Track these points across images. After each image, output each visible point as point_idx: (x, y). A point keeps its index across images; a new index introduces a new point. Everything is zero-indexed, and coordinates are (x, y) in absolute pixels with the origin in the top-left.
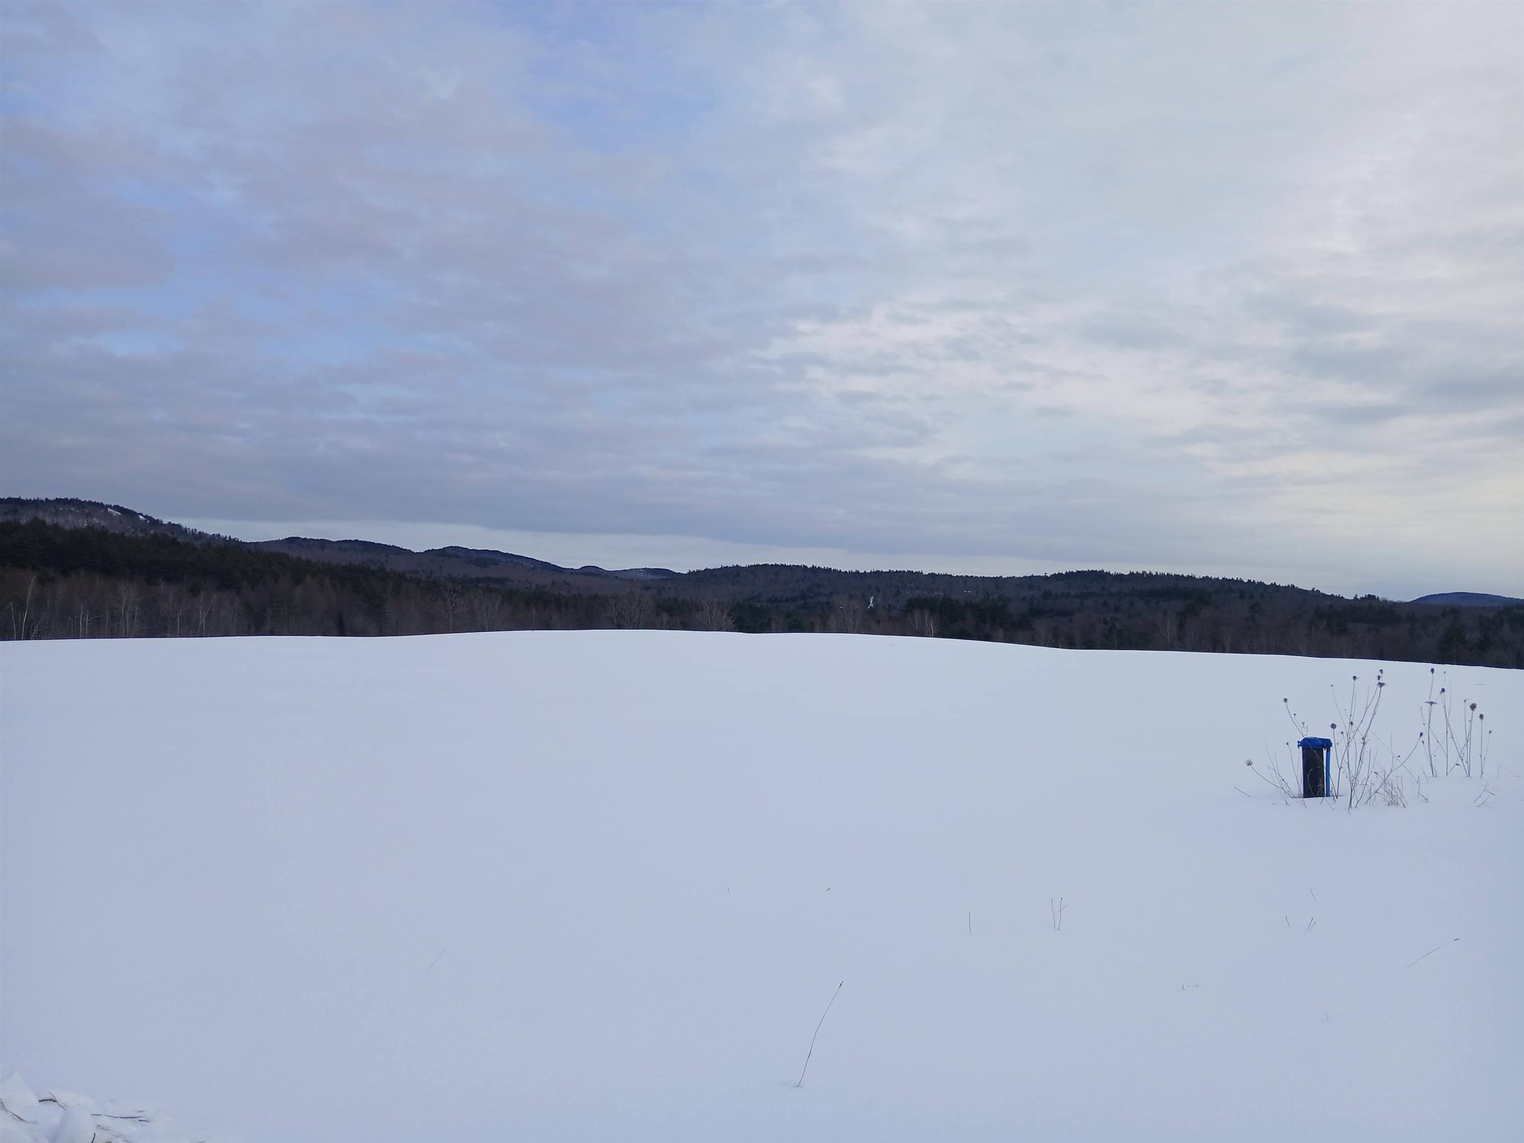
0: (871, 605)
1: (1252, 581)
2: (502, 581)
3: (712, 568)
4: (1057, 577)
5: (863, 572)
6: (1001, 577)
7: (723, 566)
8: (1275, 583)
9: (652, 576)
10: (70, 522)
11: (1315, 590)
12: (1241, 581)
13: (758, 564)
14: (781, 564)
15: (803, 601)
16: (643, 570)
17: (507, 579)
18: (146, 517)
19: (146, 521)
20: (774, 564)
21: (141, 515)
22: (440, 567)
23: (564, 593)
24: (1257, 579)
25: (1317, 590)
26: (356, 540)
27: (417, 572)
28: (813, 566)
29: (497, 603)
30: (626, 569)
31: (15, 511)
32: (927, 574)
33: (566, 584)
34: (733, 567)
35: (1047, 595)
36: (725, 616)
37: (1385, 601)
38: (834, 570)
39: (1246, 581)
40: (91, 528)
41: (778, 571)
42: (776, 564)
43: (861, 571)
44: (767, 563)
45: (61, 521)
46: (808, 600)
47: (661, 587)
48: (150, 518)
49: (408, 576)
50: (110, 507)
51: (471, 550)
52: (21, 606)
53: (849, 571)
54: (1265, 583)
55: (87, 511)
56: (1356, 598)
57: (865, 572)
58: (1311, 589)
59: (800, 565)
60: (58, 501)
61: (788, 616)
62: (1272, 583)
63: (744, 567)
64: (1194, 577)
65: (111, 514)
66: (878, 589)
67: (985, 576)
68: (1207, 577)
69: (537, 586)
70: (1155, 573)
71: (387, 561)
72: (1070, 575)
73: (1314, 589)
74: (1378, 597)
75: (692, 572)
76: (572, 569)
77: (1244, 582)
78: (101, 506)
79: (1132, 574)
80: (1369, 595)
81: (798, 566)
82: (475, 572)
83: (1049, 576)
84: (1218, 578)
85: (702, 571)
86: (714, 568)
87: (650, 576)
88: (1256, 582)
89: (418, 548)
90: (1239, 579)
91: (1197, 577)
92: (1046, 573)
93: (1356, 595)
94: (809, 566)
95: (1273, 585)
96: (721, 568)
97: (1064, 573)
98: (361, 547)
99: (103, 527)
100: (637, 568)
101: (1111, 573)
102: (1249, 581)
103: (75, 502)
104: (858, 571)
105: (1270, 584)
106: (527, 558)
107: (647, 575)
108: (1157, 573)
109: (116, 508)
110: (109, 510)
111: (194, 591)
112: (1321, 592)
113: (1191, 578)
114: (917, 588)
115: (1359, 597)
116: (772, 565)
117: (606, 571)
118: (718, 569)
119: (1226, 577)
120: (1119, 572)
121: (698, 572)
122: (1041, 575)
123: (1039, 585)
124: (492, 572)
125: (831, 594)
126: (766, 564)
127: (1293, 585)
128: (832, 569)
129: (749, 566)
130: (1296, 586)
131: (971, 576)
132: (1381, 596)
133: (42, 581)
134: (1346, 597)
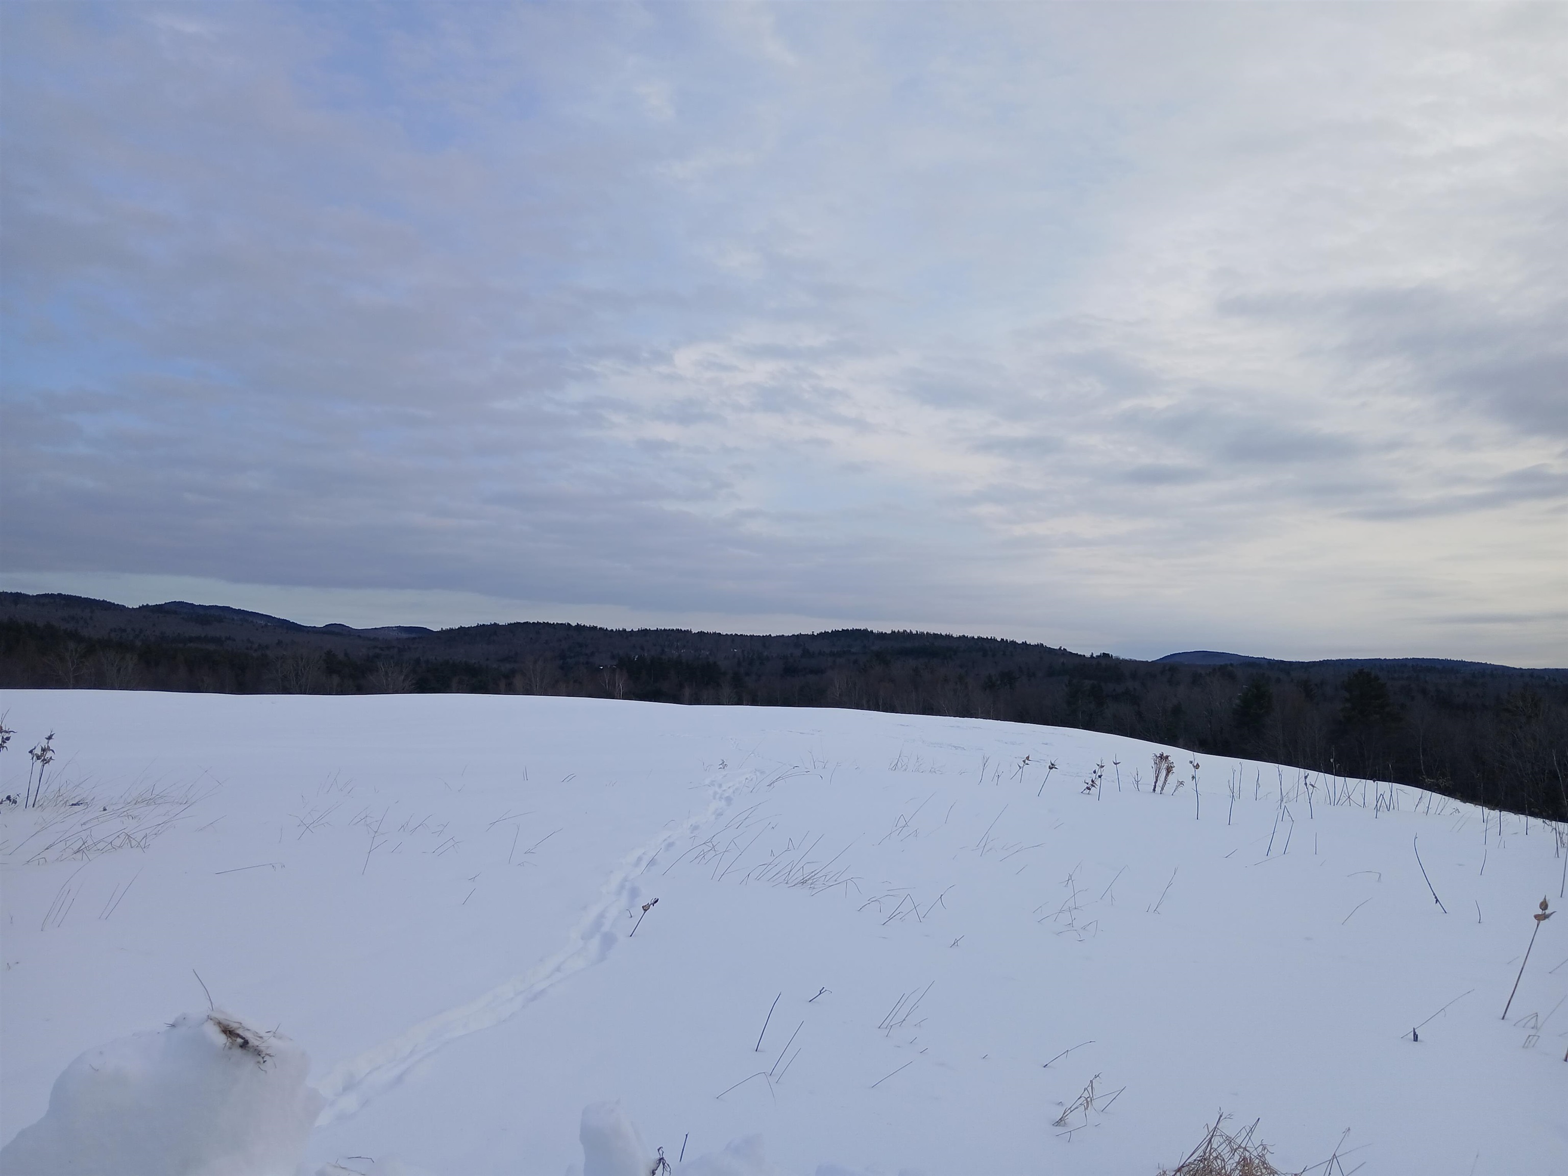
1: (1005, 640)
3: (467, 626)
4: (824, 635)
5: (630, 630)
6: (770, 635)
7: (480, 624)
8: (1026, 641)
9: (407, 635)
11: (1062, 649)
12: (995, 640)
13: (518, 621)
14: (544, 622)
15: (562, 661)
16: (396, 629)
20: (536, 622)
22: (154, 625)
24: (1010, 638)
25: (1064, 649)
26: (60, 595)
28: (577, 623)
30: (377, 627)
32: (696, 632)
34: (491, 624)
35: (806, 653)
37: (1117, 659)
38: (601, 628)
39: (999, 640)
41: (540, 629)
42: (538, 622)
43: (628, 630)
44: (529, 621)
46: (568, 660)
47: (406, 647)
51: (197, 606)
53: (616, 630)
54: (1017, 642)
56: (1092, 656)
57: (632, 630)
58: (1059, 648)
59: (564, 623)
62: (1023, 642)
63: (503, 625)
64: (952, 636)
66: (642, 648)
67: (755, 635)
68: (964, 636)
70: (916, 632)
71: (91, 618)
72: (835, 633)
73: (1061, 647)
74: (1111, 655)
75: (444, 631)
76: (315, 627)
77: (998, 641)
79: (893, 632)
80: (1104, 653)
81: (562, 624)
83: (816, 634)
84: (973, 637)
85: (455, 629)
86: (470, 626)
87: (404, 635)
88: (1009, 640)
90: (993, 638)
91: (954, 636)
92: (813, 632)
93: (1092, 653)
94: (574, 624)
95: (1025, 644)
96: (477, 626)
97: (830, 632)
98: (63, 602)
100: (390, 626)
101: (874, 632)
102: (1002, 640)
104: (625, 630)
105: (1021, 643)
106: (263, 614)
107: (401, 633)
108: (917, 632)
112: (1068, 650)
113: (949, 637)
114: (684, 647)
115: (1095, 655)
116: (533, 623)
117: (354, 629)
118: (474, 627)
119: (981, 636)
120: (880, 631)
121: (451, 630)
122: (809, 634)
123: (805, 644)
125: (593, 654)
126: (527, 622)
127: (1042, 644)
128: (598, 627)
129: (508, 624)
130: (1044, 645)
131: (741, 635)
132: (1114, 654)
134: (1085, 655)
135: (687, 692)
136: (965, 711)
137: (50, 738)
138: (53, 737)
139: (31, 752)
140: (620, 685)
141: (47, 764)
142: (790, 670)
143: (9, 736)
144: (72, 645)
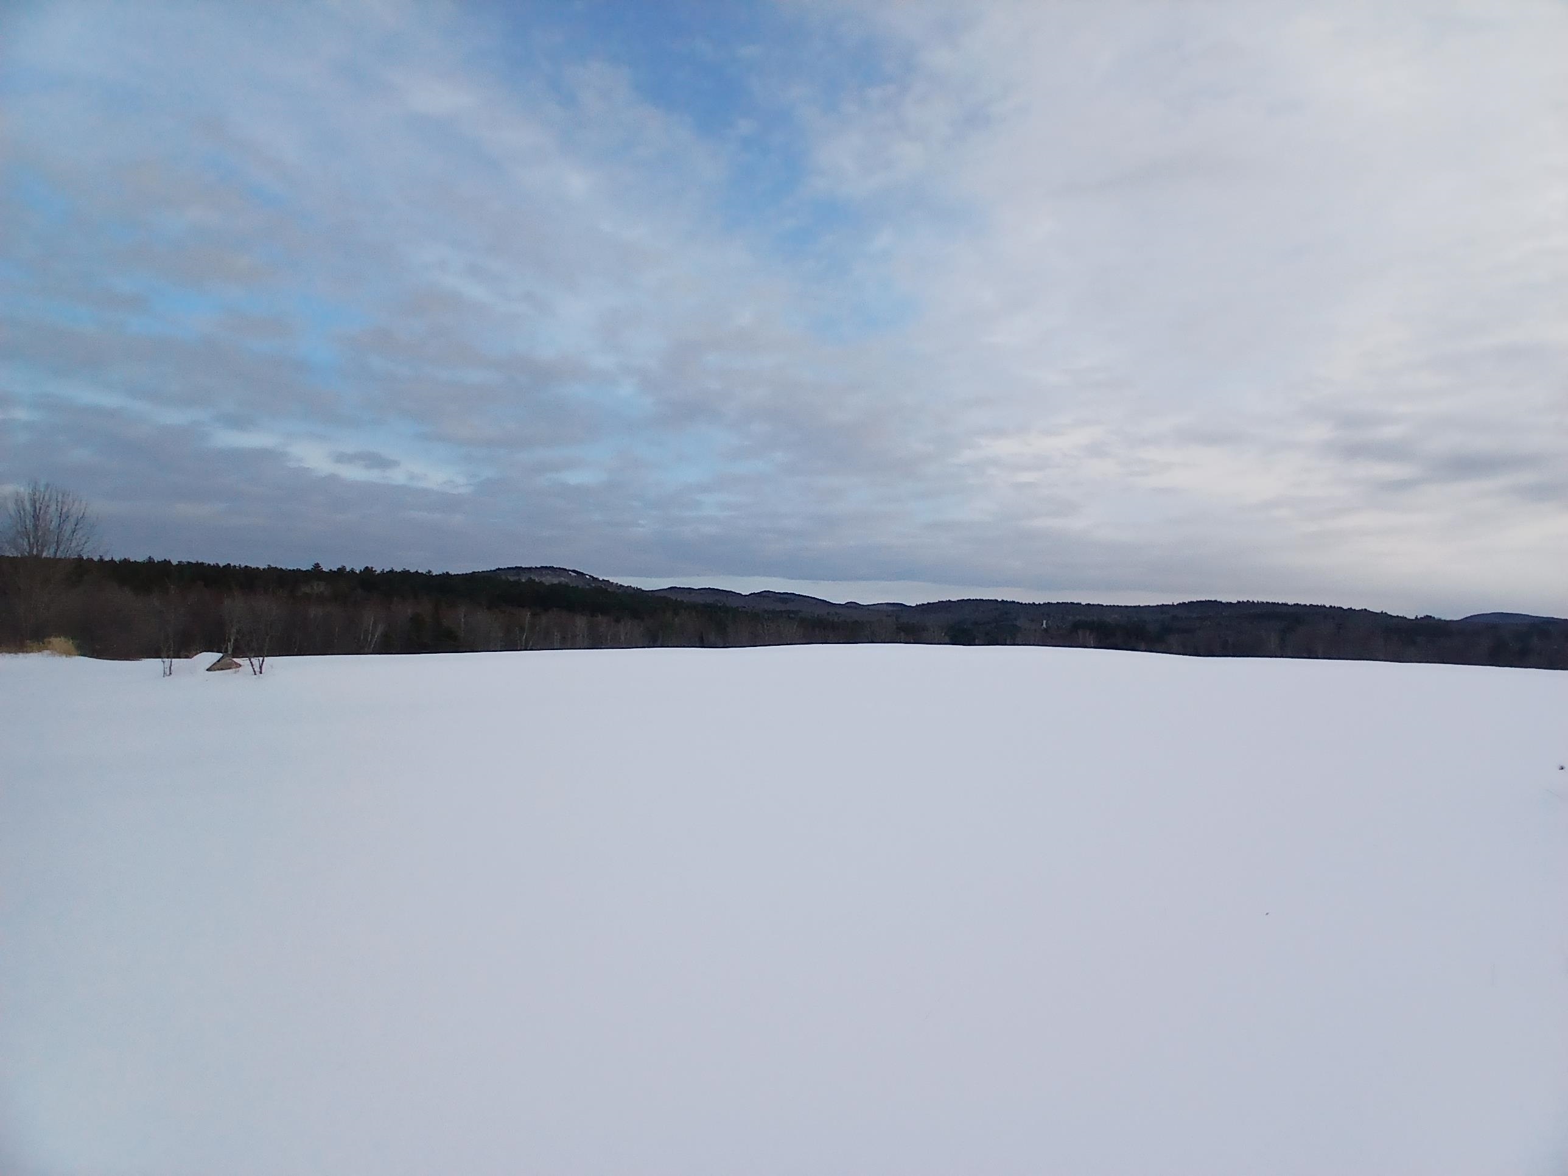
0: (1044, 626)
2: (796, 612)
5: (1038, 603)
7: (939, 600)
10: (549, 580)
13: (963, 599)
15: (996, 624)
16: (886, 604)
17: (800, 611)
18: (589, 576)
20: (975, 599)
21: (587, 575)
23: (836, 620)
27: (745, 607)
28: (1002, 600)
29: (795, 627)
30: (875, 603)
31: (519, 575)
33: (836, 613)
34: (946, 601)
36: (943, 634)
37: (1440, 620)
38: (1017, 602)
40: (560, 583)
41: (978, 603)
45: (543, 579)
46: (1000, 623)
47: (898, 615)
48: (592, 577)
49: (740, 610)
52: (522, 629)
53: (1028, 603)
55: (558, 573)
56: (1416, 618)
59: (993, 599)
60: (542, 567)
61: (987, 634)
63: (954, 601)
65: (571, 575)
66: (1048, 615)
69: (818, 615)
75: (919, 605)
76: (840, 604)
78: (565, 570)
82: (780, 607)
83: (1176, 604)
85: (925, 604)
86: (933, 602)
87: (891, 608)
89: (745, 592)
93: (1417, 616)
94: (1000, 600)
96: (938, 602)
99: (567, 583)
100: (881, 603)
104: (1035, 603)
109: (574, 571)
110: (570, 572)
111: (618, 621)
114: (1078, 614)
115: (1419, 617)
116: (973, 599)
117: (862, 605)
118: (936, 602)
121: (922, 605)
124: (790, 607)
125: (1016, 619)
126: (969, 599)
129: (957, 601)
131: (1118, 605)
133: (534, 615)
134: (1408, 617)
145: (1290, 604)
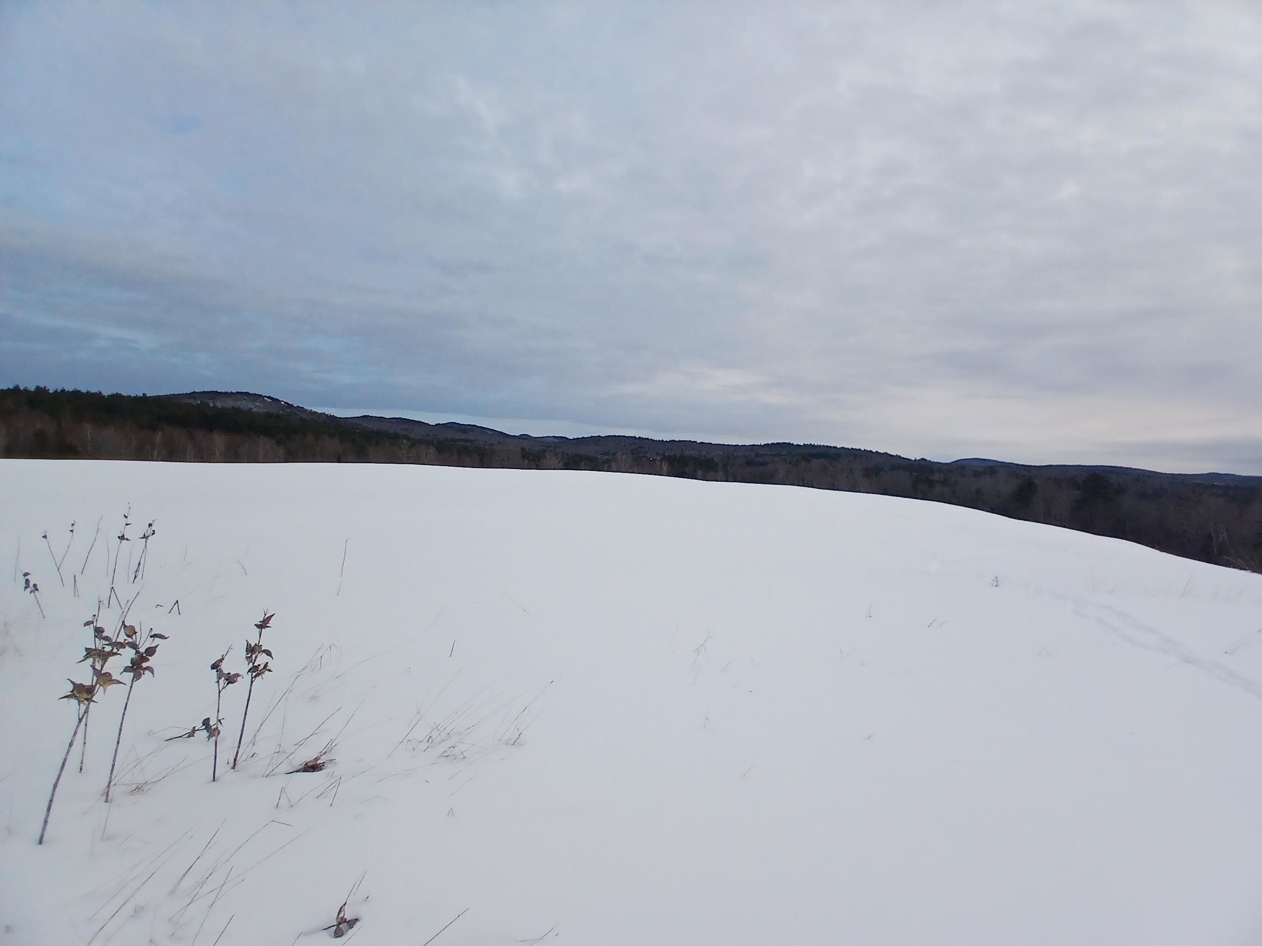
10: (256, 408)
18: (285, 403)
19: (284, 405)
25: (899, 455)
34: (598, 436)
35: (757, 455)
37: (931, 462)
47: (557, 446)
50: (266, 397)
55: (253, 399)
57: (666, 440)
58: (897, 454)
63: (604, 437)
65: (266, 400)
67: (730, 444)
68: (843, 447)
70: (816, 445)
71: (414, 429)
72: (771, 445)
75: (575, 439)
79: (804, 445)
80: (922, 458)
83: (762, 445)
85: (580, 438)
89: (432, 422)
90: (859, 448)
93: (916, 458)
95: (877, 452)
96: (590, 437)
97: (769, 444)
100: (549, 436)
101: (794, 444)
103: (247, 394)
104: (663, 440)
109: (269, 397)
110: (265, 398)
112: (901, 456)
113: (835, 448)
114: (693, 450)
116: (617, 436)
117: (533, 437)
119: (853, 447)
120: (798, 443)
122: (758, 445)
123: (756, 450)
127: (887, 452)
131: (723, 444)
134: (911, 459)
135: (700, 472)
136: (853, 488)
137: (263, 625)
138: (271, 623)
139: (215, 666)
140: (665, 468)
141: (260, 677)
142: (749, 463)
143: (154, 645)
144: (405, 441)
145: (838, 447)
